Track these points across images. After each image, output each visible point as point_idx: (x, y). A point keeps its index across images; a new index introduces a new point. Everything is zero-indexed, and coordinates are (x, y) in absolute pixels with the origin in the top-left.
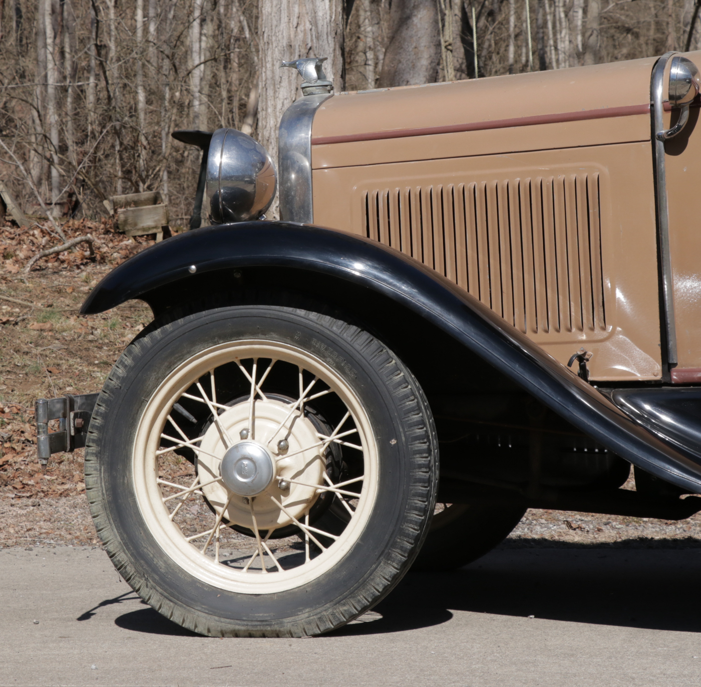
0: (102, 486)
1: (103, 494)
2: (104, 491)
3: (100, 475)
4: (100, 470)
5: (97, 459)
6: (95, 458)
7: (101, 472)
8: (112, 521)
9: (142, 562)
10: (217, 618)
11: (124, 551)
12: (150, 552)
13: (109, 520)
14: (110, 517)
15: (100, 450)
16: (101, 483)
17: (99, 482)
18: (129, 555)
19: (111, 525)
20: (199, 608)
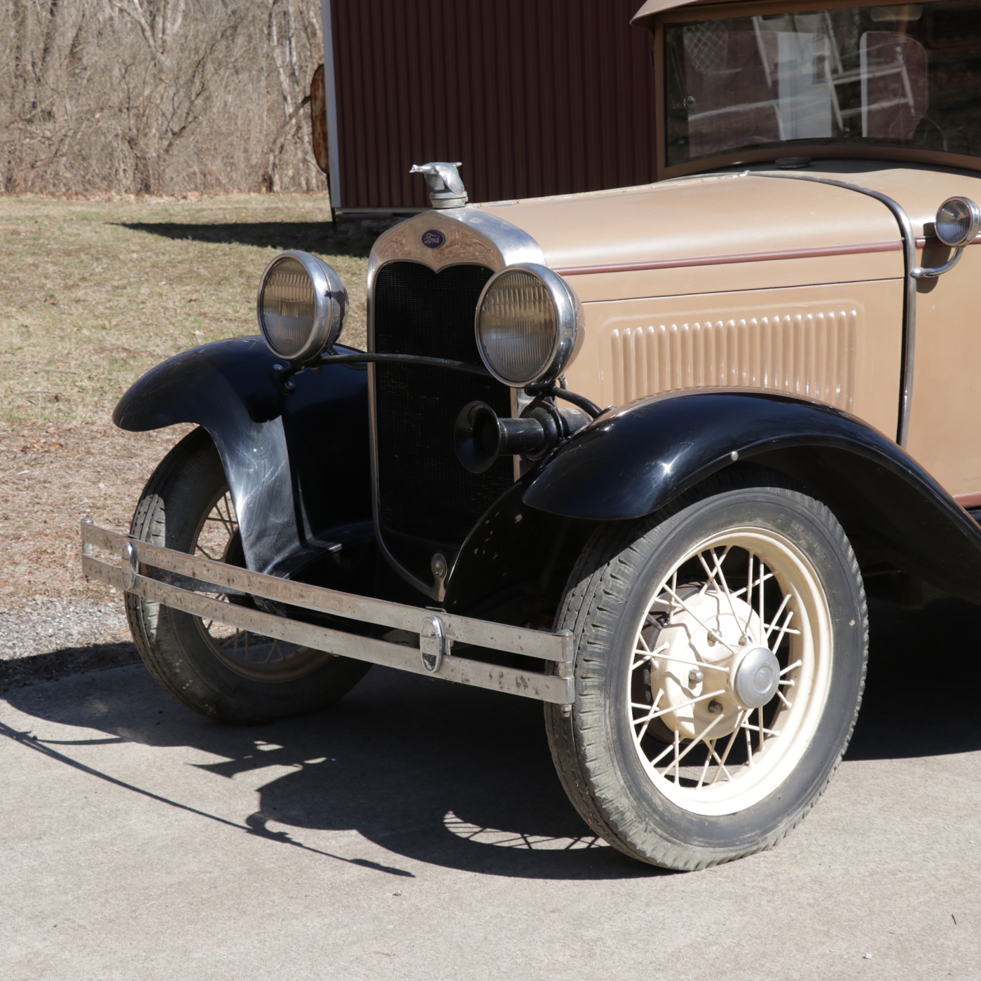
0: (606, 724)
1: (607, 733)
2: (609, 730)
3: (605, 711)
4: (605, 704)
5: (601, 691)
6: (599, 692)
7: (605, 707)
8: (616, 763)
9: (644, 803)
10: (711, 849)
11: (627, 796)
12: (648, 790)
13: (613, 763)
14: (615, 759)
15: (606, 681)
16: (605, 720)
17: (603, 719)
18: (632, 799)
19: (614, 769)
20: (696, 843)
